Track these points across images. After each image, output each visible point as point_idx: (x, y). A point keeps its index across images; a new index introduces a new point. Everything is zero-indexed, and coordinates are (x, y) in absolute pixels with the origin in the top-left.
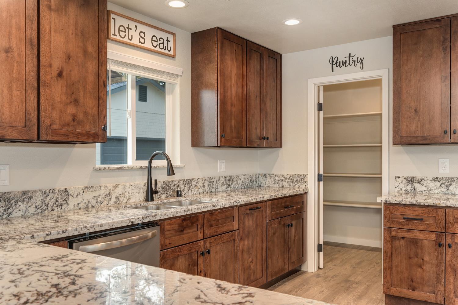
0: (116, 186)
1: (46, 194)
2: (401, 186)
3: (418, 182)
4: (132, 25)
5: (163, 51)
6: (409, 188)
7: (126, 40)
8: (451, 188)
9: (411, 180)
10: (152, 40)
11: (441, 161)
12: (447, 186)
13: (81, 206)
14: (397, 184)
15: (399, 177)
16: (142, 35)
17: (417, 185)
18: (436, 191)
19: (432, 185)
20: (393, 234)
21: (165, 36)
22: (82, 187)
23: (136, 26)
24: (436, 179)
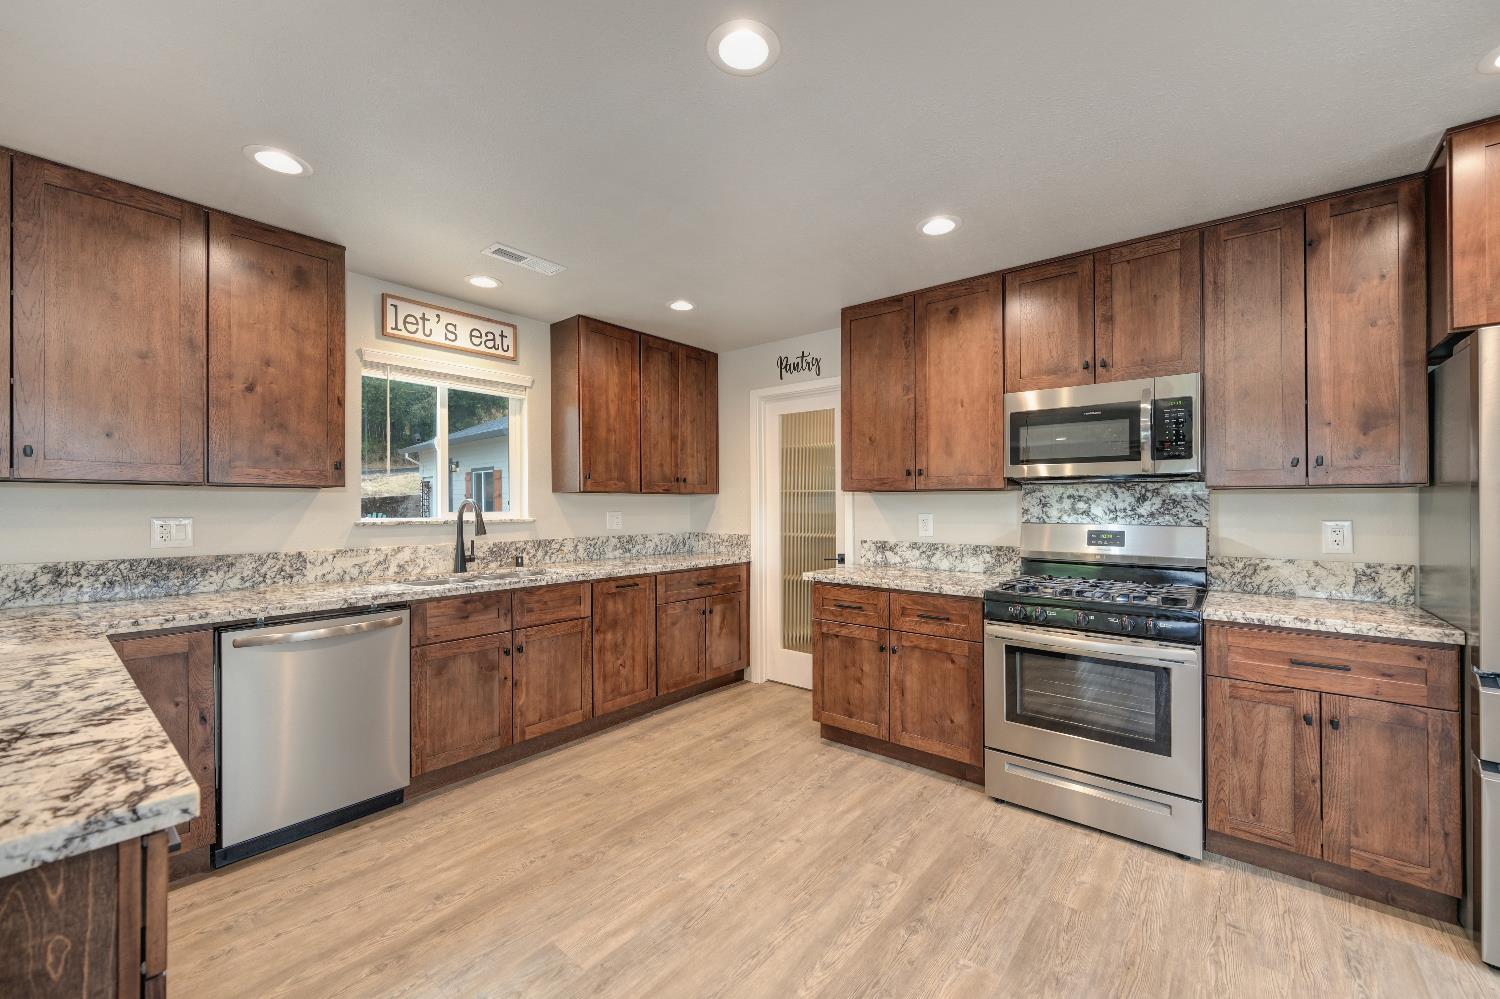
0: (399, 550)
1: (261, 560)
2: (869, 555)
3: (891, 549)
4: (431, 314)
5: (493, 351)
6: (879, 558)
7: (419, 336)
8: (934, 559)
9: (882, 547)
10: (471, 336)
11: (921, 517)
12: (929, 556)
13: (328, 577)
14: (863, 552)
15: (865, 542)
16: (450, 328)
17: (889, 554)
18: (914, 564)
19: (909, 554)
20: (825, 630)
21: (497, 330)
22: (333, 549)
23: (438, 316)
24: (914, 546)
